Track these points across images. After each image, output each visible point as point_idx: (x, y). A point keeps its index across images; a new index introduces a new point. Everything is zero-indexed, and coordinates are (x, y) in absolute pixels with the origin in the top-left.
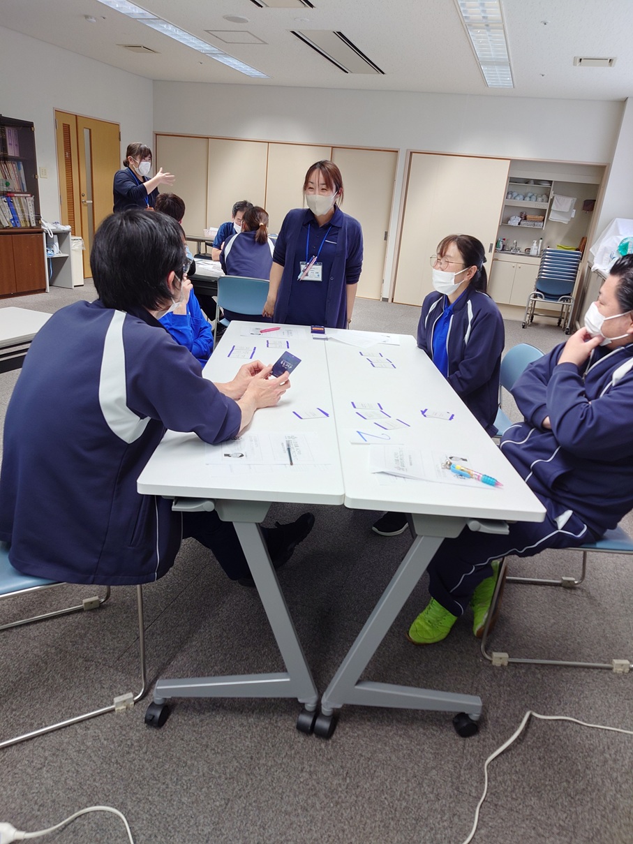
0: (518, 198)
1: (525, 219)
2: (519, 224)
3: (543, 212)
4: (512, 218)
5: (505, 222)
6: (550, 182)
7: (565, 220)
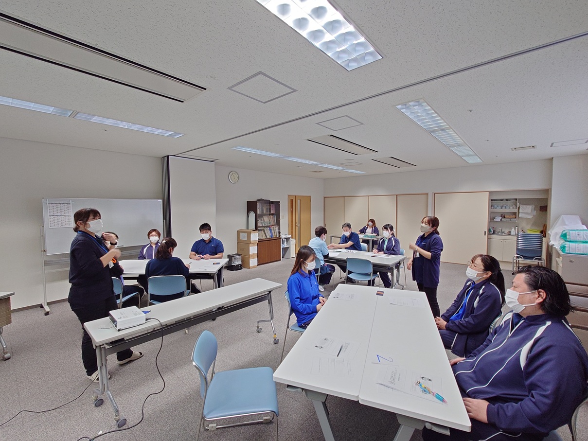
0: (498, 208)
1: (505, 217)
2: (501, 220)
3: (515, 214)
4: (496, 218)
5: (492, 219)
6: (516, 199)
7: (530, 217)
